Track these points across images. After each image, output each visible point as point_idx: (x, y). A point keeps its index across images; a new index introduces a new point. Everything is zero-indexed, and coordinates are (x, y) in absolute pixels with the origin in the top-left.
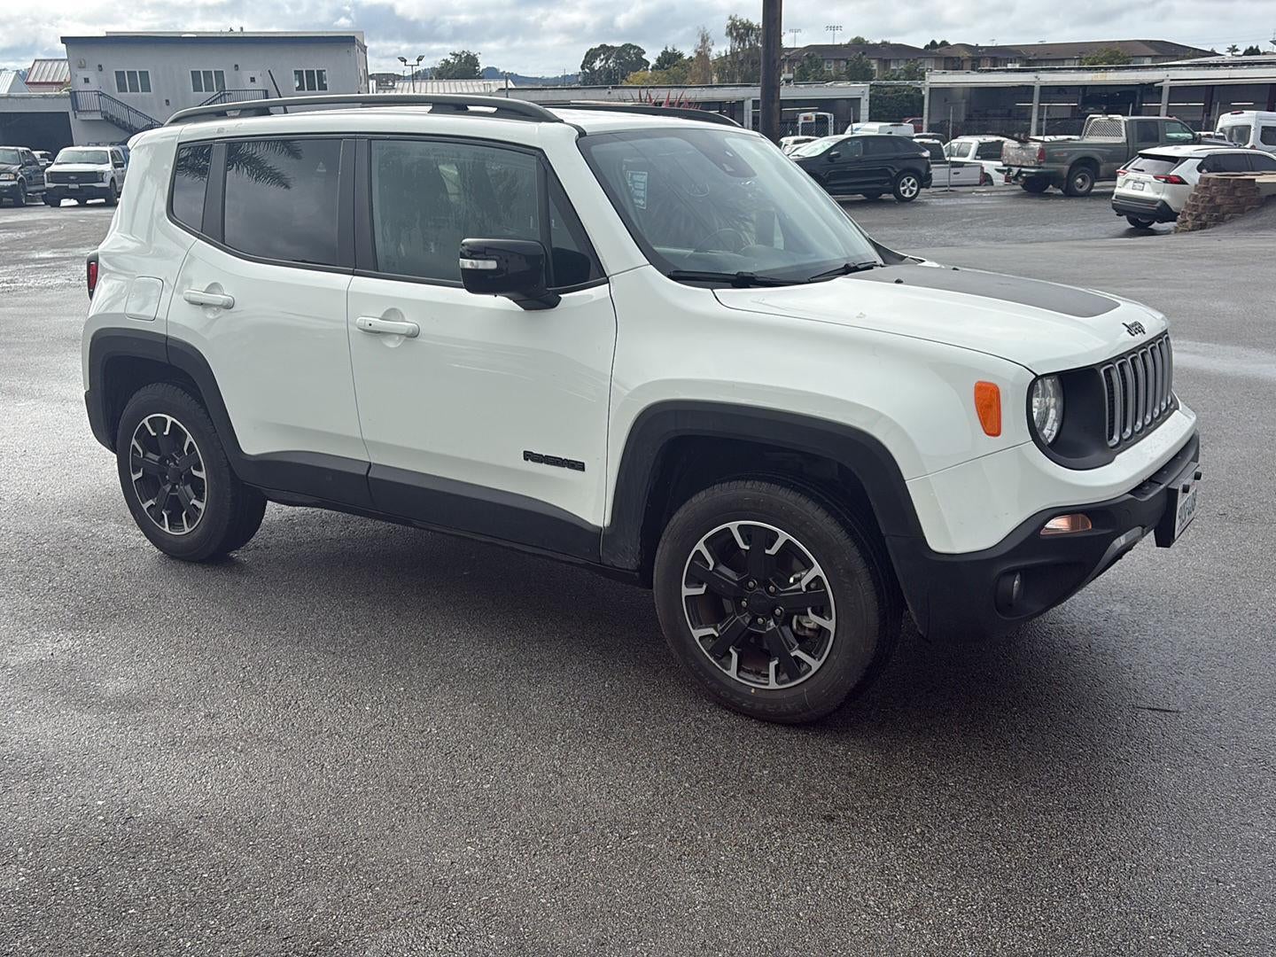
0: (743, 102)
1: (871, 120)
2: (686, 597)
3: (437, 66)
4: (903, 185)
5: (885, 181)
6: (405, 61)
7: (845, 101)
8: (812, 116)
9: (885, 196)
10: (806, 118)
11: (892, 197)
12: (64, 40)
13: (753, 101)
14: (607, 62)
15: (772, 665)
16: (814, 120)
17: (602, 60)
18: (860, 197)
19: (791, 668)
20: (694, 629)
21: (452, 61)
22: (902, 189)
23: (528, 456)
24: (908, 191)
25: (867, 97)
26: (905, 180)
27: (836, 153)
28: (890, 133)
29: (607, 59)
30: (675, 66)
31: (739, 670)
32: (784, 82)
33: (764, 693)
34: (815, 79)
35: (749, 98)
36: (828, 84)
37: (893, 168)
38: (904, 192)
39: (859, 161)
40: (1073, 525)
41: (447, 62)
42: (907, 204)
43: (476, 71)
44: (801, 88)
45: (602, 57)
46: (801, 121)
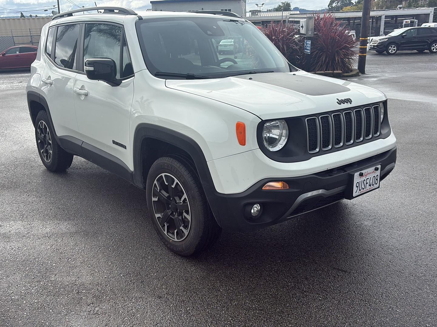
0: (381, 16)
1: (433, 22)
2: (153, 201)
3: (276, 7)
4: (433, 46)
5: (426, 45)
6: (258, 5)
7: (424, 15)
8: (409, 21)
9: (426, 51)
10: (406, 22)
11: (428, 51)
12: (151, 2)
13: (385, 16)
14: (337, 4)
15: (176, 231)
16: (409, 22)
17: (336, 3)
18: (416, 51)
19: (180, 234)
20: (156, 214)
21: (281, 5)
22: (432, 48)
23: (114, 142)
24: (435, 49)
25: (433, 13)
26: (434, 45)
27: (405, 34)
28: (430, 26)
29: (338, 3)
30: (360, 4)
31: (167, 233)
32: (399, 8)
33: (174, 242)
34: (414, 7)
35: (384, 15)
36: (417, 9)
37: (429, 40)
38: (433, 49)
39: (415, 37)
40: (283, 186)
41: (280, 6)
42: (434, 54)
43: (289, 8)
44: (406, 10)
45: (336, 2)
46: (404, 23)
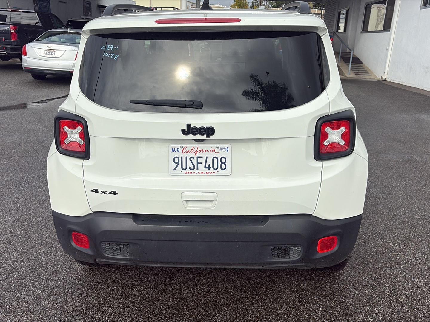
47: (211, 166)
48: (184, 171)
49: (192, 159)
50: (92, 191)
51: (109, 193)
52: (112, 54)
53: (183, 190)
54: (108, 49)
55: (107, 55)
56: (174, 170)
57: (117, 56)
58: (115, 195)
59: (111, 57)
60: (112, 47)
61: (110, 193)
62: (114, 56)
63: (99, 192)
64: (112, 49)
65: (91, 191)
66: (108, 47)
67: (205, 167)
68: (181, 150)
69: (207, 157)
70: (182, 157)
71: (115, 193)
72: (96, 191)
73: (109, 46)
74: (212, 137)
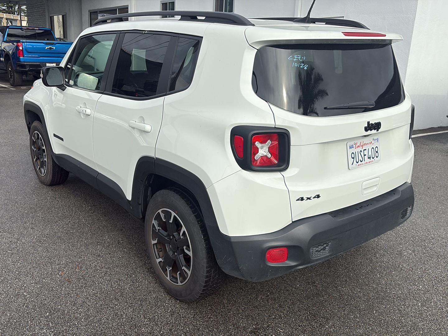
47: (371, 156)
48: (357, 164)
49: (361, 152)
50: (298, 200)
51: (313, 198)
52: (301, 64)
53: (363, 180)
54: (296, 59)
55: (296, 65)
56: (352, 164)
57: (306, 66)
58: (318, 198)
59: (301, 67)
60: (300, 58)
61: (315, 197)
62: (304, 66)
63: (304, 199)
64: (300, 59)
65: (296, 200)
66: (296, 58)
67: (369, 158)
68: (354, 146)
69: (368, 149)
70: (356, 152)
71: (318, 196)
72: (302, 199)
73: (296, 56)
74: (380, 130)
